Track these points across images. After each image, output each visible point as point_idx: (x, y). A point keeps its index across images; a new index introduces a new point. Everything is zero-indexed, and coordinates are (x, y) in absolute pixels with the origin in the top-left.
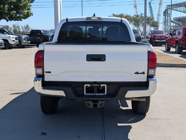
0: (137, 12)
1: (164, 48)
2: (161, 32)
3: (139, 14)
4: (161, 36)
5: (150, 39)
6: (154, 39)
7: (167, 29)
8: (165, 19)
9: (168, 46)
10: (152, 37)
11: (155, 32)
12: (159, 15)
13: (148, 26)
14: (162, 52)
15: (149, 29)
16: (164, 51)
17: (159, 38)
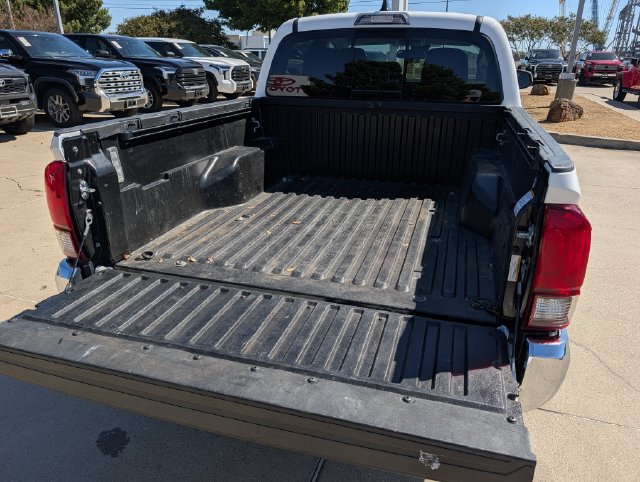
0: (563, 12)
1: (609, 92)
2: (609, 56)
3: (567, 15)
4: (606, 66)
5: (582, 70)
6: (591, 70)
7: (622, 48)
8: (622, 26)
9: (621, 88)
10: (586, 67)
11: (595, 56)
12: (609, 18)
13: (583, 43)
14: (602, 103)
15: (584, 47)
16: (609, 102)
17: (603, 68)
